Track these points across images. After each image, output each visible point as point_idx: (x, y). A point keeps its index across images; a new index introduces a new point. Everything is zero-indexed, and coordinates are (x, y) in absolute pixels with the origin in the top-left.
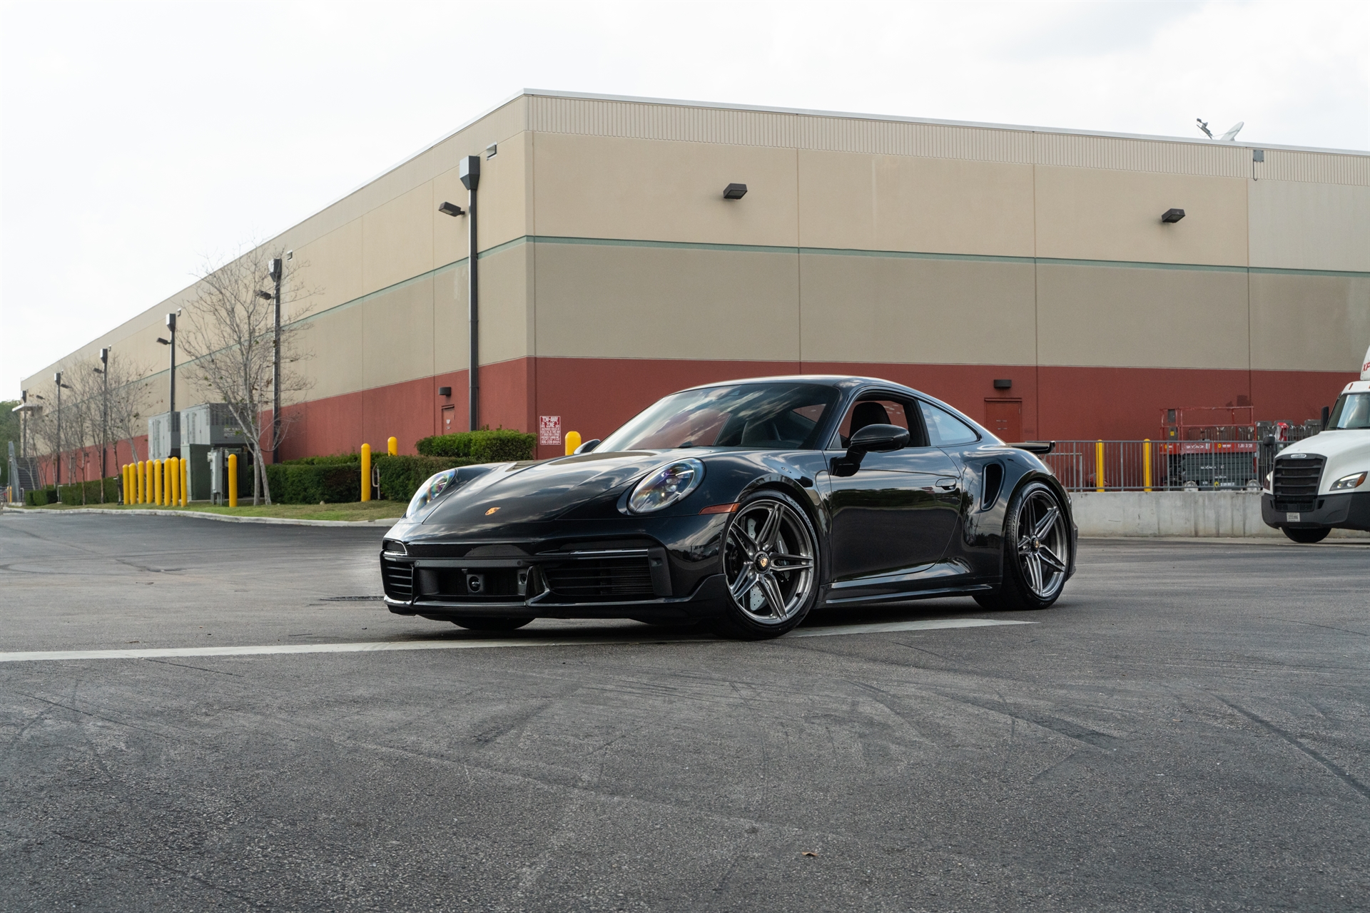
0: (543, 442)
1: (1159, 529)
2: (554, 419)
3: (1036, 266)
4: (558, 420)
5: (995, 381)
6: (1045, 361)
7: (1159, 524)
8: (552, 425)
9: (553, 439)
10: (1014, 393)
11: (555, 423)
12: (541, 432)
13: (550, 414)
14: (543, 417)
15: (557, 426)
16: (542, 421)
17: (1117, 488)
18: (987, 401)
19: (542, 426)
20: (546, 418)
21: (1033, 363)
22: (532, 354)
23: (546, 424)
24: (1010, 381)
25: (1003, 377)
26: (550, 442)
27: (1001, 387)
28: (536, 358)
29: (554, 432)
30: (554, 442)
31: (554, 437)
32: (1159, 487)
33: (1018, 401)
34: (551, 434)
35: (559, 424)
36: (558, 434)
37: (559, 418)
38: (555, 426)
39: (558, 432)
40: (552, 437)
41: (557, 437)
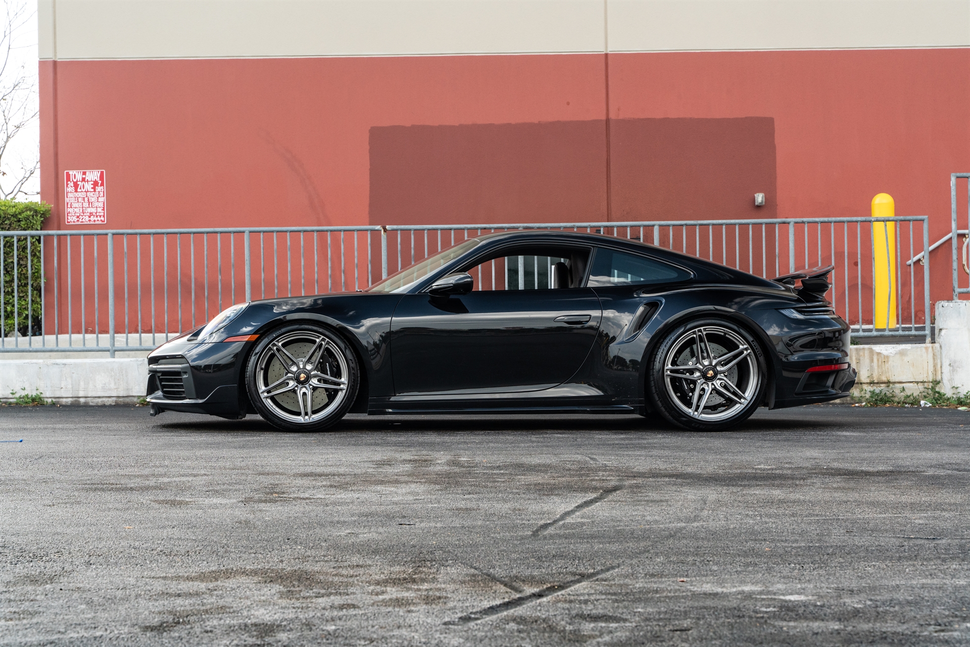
0: (72, 219)
2: (93, 175)
4: (101, 178)
8: (89, 186)
9: (91, 214)
11: (95, 184)
12: (67, 200)
13: (84, 166)
14: (71, 172)
15: (99, 189)
16: (68, 179)
19: (70, 188)
20: (76, 174)
22: (50, 56)
23: (76, 185)
26: (86, 220)
28: (55, 63)
29: (92, 200)
30: (92, 218)
31: (93, 210)
34: (86, 205)
35: (102, 185)
36: (101, 205)
37: (102, 173)
38: (94, 188)
39: (101, 199)
40: (89, 210)
41: (100, 210)
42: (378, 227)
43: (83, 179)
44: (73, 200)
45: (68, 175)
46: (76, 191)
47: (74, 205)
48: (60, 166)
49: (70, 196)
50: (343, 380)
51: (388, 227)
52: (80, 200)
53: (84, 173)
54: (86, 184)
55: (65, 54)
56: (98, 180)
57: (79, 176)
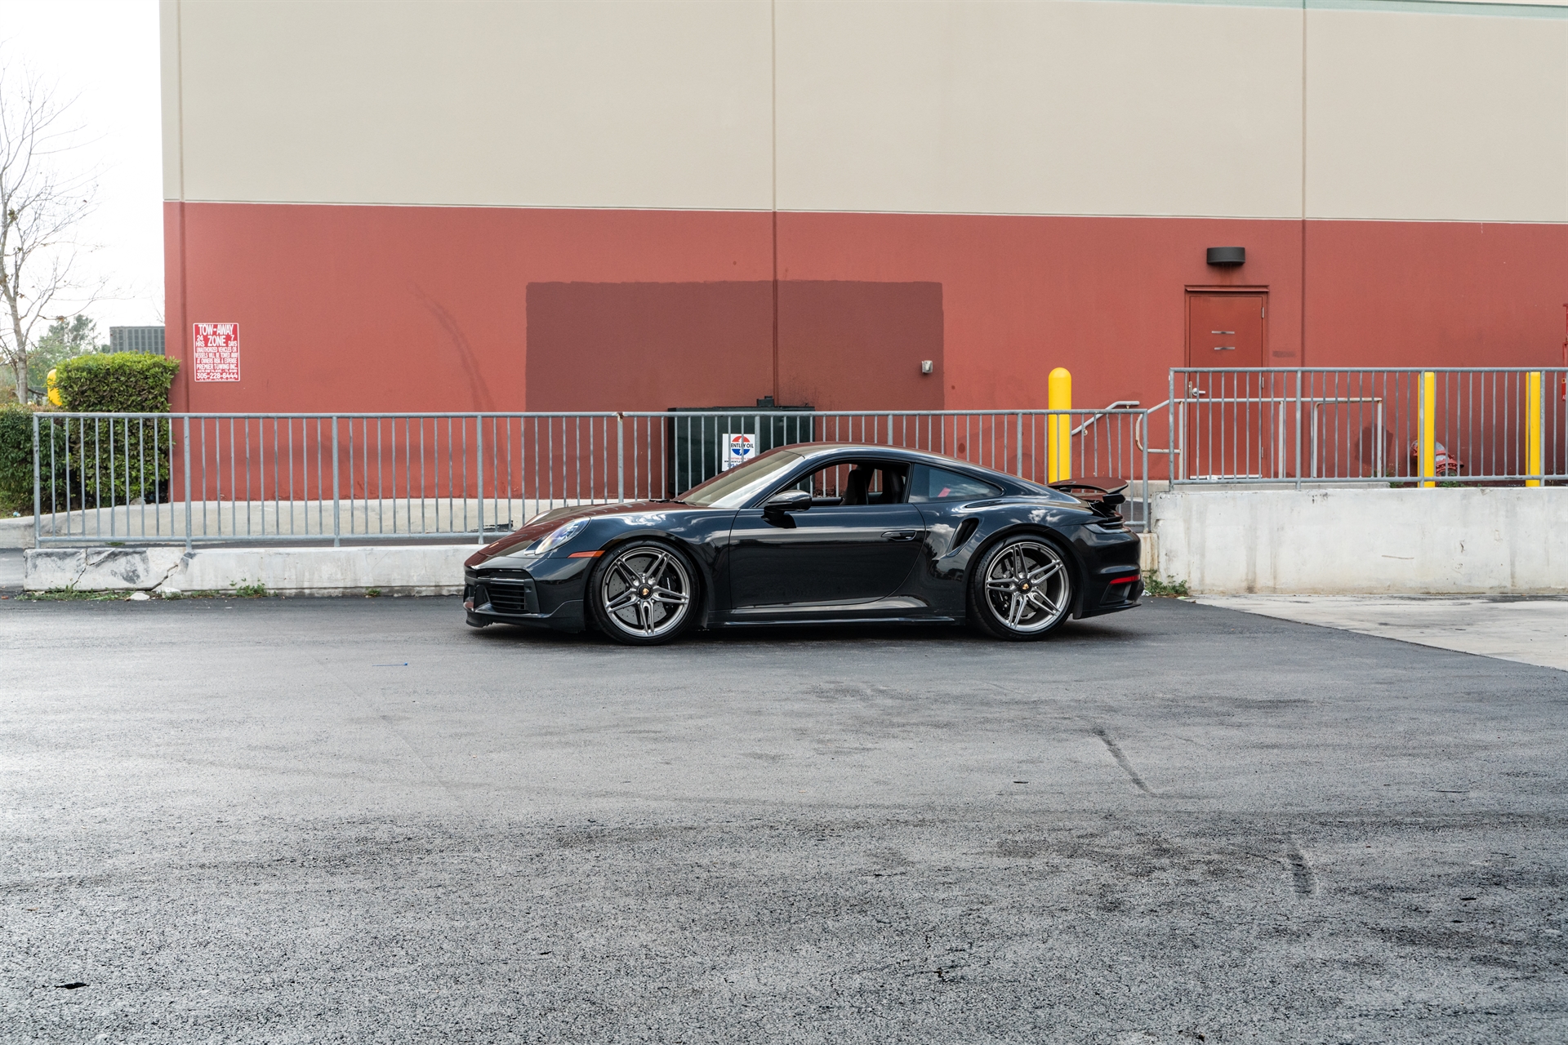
0: (201, 376)
1: (1513, 576)
2: (225, 329)
3: (1304, 13)
4: (235, 332)
5: (1210, 252)
6: (1323, 209)
7: (1513, 564)
8: (220, 341)
9: (223, 371)
10: (1249, 276)
11: (228, 338)
12: (196, 355)
13: (216, 318)
14: (200, 325)
15: (231, 343)
16: (197, 332)
17: (1409, 478)
18: (1192, 292)
19: (200, 343)
20: (206, 327)
21: (1295, 214)
22: (176, 197)
23: (206, 339)
24: (1242, 251)
25: (1226, 243)
26: (217, 377)
27: (1224, 263)
28: (182, 205)
29: (225, 355)
30: (224, 375)
31: (226, 367)
32: (1518, 476)
33: (1261, 292)
34: (217, 361)
35: (235, 339)
36: (234, 361)
37: (235, 326)
38: (226, 343)
39: (234, 355)
40: (221, 366)
41: (232, 366)
42: (614, 413)
43: (215, 333)
44: (202, 355)
45: (197, 328)
46: (206, 345)
47: (204, 361)
48: (189, 319)
49: (200, 351)
50: (684, 594)
51: (624, 413)
52: (211, 355)
53: (216, 326)
54: (217, 339)
55: (192, 196)
56: (231, 333)
57: (210, 330)
